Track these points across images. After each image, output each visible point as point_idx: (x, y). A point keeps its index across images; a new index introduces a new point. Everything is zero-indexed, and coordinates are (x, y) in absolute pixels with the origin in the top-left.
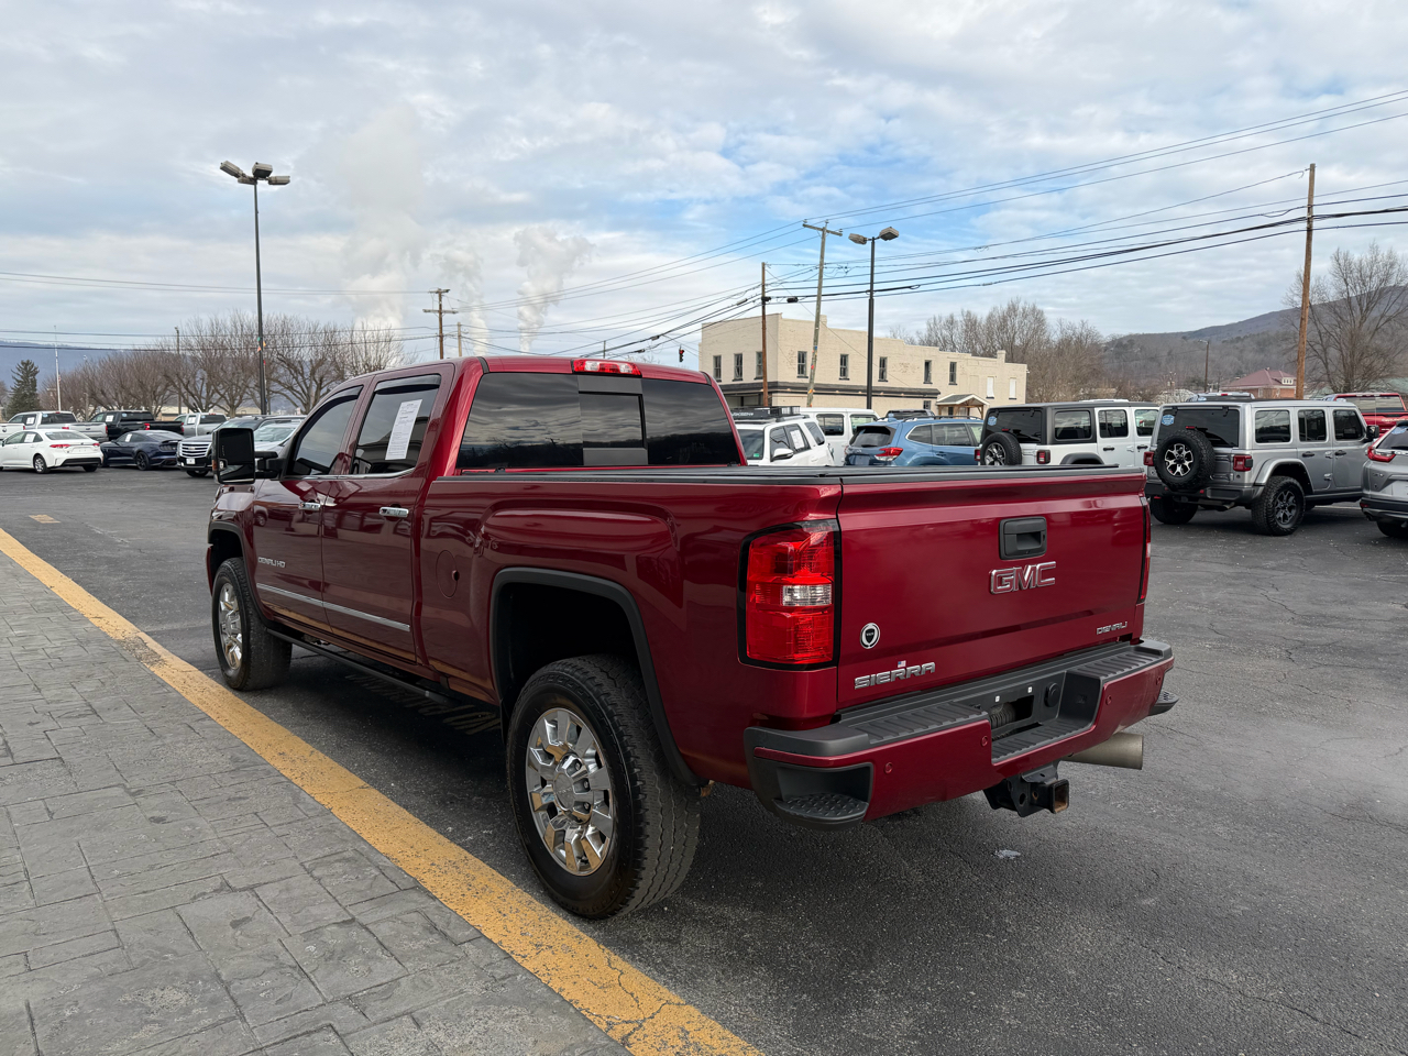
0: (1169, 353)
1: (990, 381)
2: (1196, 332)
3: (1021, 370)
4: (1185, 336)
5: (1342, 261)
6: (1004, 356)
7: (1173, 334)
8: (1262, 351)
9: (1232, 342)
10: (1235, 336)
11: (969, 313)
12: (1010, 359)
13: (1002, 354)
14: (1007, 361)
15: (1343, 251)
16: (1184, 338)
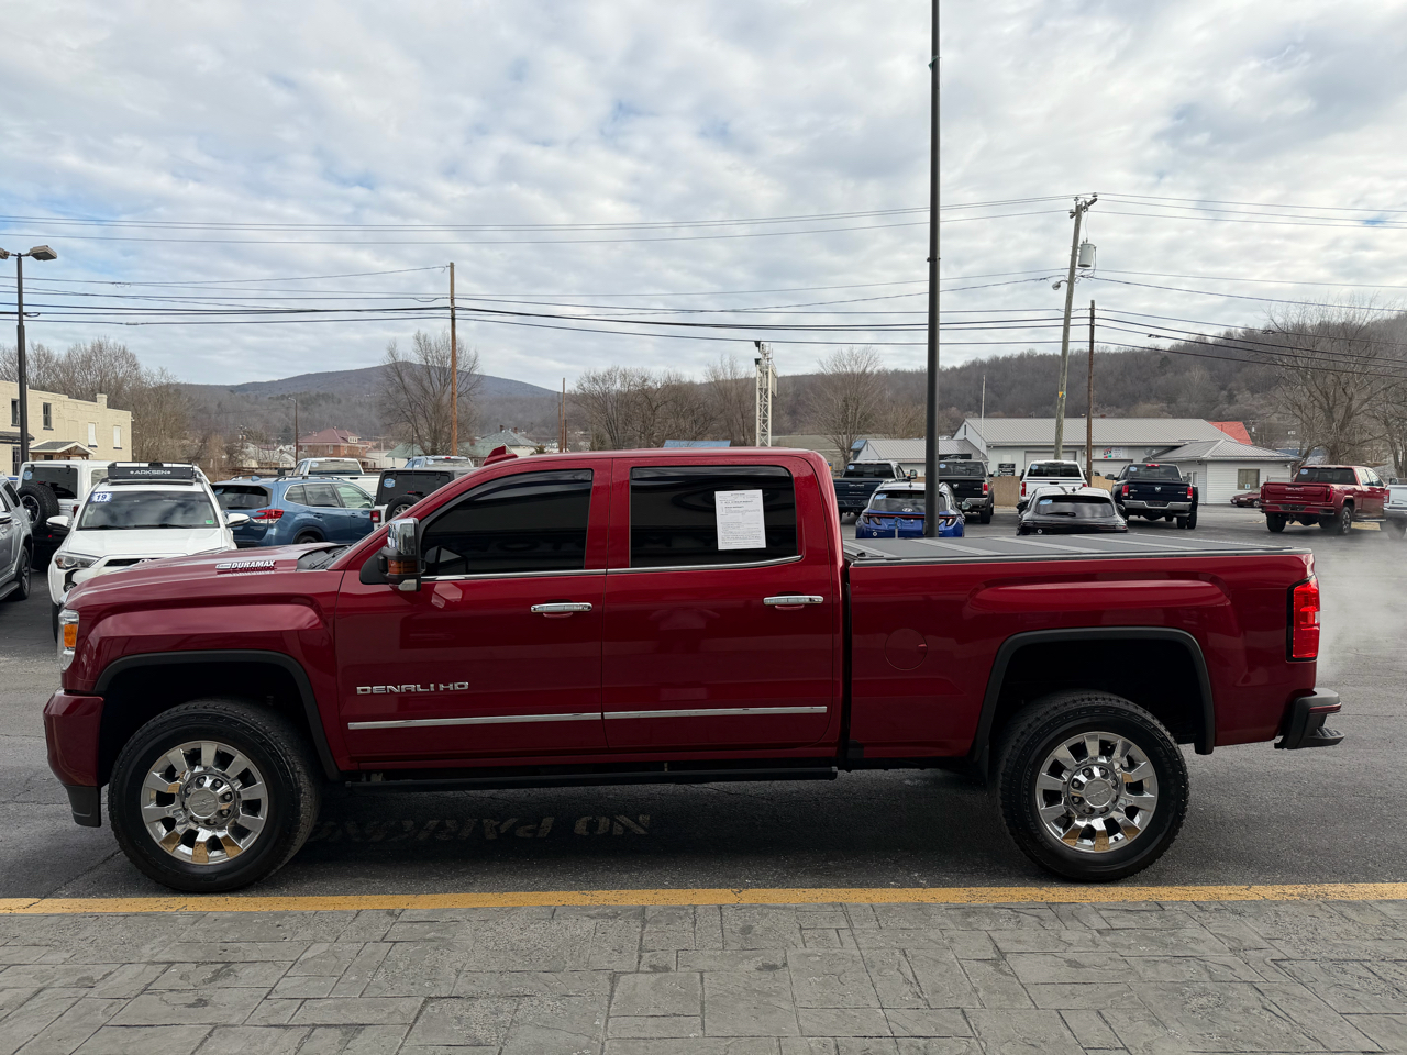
0: (219, 405)
1: (91, 428)
2: (238, 386)
3: (125, 417)
4: (233, 389)
5: (422, 342)
6: (105, 401)
7: (216, 386)
8: (306, 409)
9: (278, 398)
10: (280, 394)
11: (40, 347)
12: (112, 404)
13: (103, 398)
14: (109, 406)
15: (422, 333)
16: (232, 391)
